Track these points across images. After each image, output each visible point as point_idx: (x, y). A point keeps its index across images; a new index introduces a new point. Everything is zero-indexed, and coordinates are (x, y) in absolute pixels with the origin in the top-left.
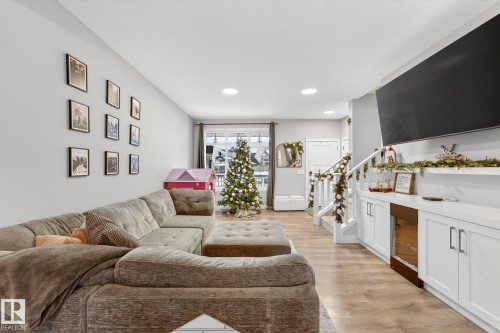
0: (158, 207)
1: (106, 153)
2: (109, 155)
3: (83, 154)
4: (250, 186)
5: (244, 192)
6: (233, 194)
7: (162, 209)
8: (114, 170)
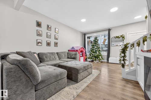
0: (60, 55)
1: (47, 41)
2: (48, 42)
3: (40, 41)
4: (98, 52)
5: (95, 55)
6: (92, 55)
7: (62, 56)
8: (49, 45)
